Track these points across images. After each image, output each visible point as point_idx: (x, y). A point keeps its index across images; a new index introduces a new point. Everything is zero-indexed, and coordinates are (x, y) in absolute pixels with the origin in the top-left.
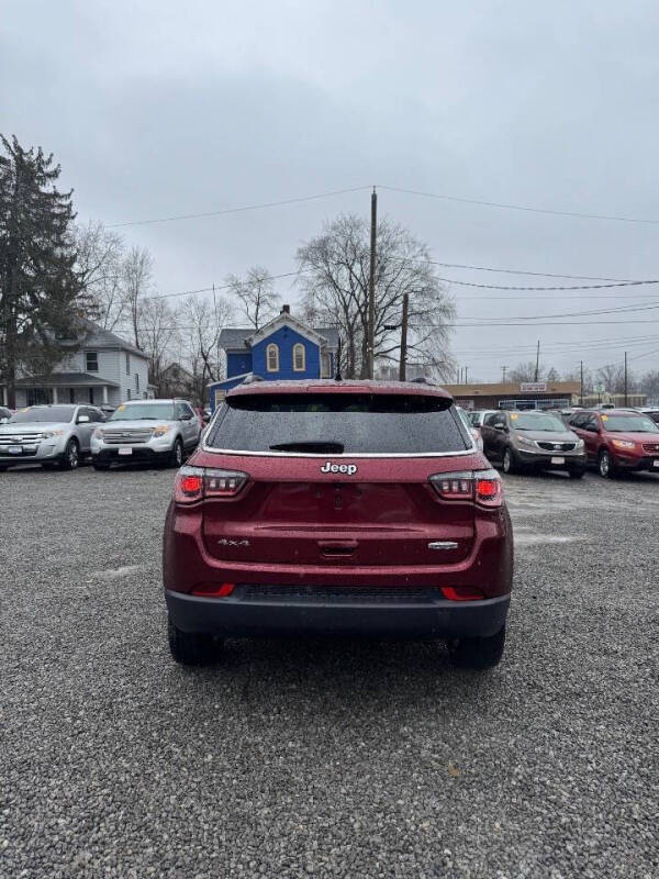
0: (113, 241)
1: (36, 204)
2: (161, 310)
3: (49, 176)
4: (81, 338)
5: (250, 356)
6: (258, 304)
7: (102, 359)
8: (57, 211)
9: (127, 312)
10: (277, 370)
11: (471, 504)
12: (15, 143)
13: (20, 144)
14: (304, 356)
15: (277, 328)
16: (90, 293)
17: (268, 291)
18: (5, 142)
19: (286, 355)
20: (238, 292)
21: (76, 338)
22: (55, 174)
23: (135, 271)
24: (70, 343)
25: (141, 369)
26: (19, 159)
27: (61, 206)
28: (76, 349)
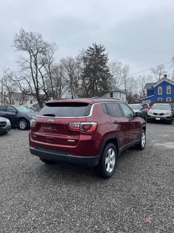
0: (120, 64)
1: (100, 58)
2: (132, 80)
3: (103, 50)
4: (109, 89)
5: (153, 90)
6: (160, 75)
7: (114, 94)
8: (105, 59)
9: (123, 82)
10: (161, 94)
11: (79, 131)
12: (95, 45)
13: (96, 44)
14: (170, 90)
15: (162, 82)
16: (114, 78)
17: (163, 71)
18: (93, 44)
19: (164, 90)
20: (154, 72)
21: (108, 89)
22: (104, 50)
23: (125, 71)
24: (107, 91)
25: (124, 96)
26: (96, 48)
27: (105, 57)
28: (108, 92)
